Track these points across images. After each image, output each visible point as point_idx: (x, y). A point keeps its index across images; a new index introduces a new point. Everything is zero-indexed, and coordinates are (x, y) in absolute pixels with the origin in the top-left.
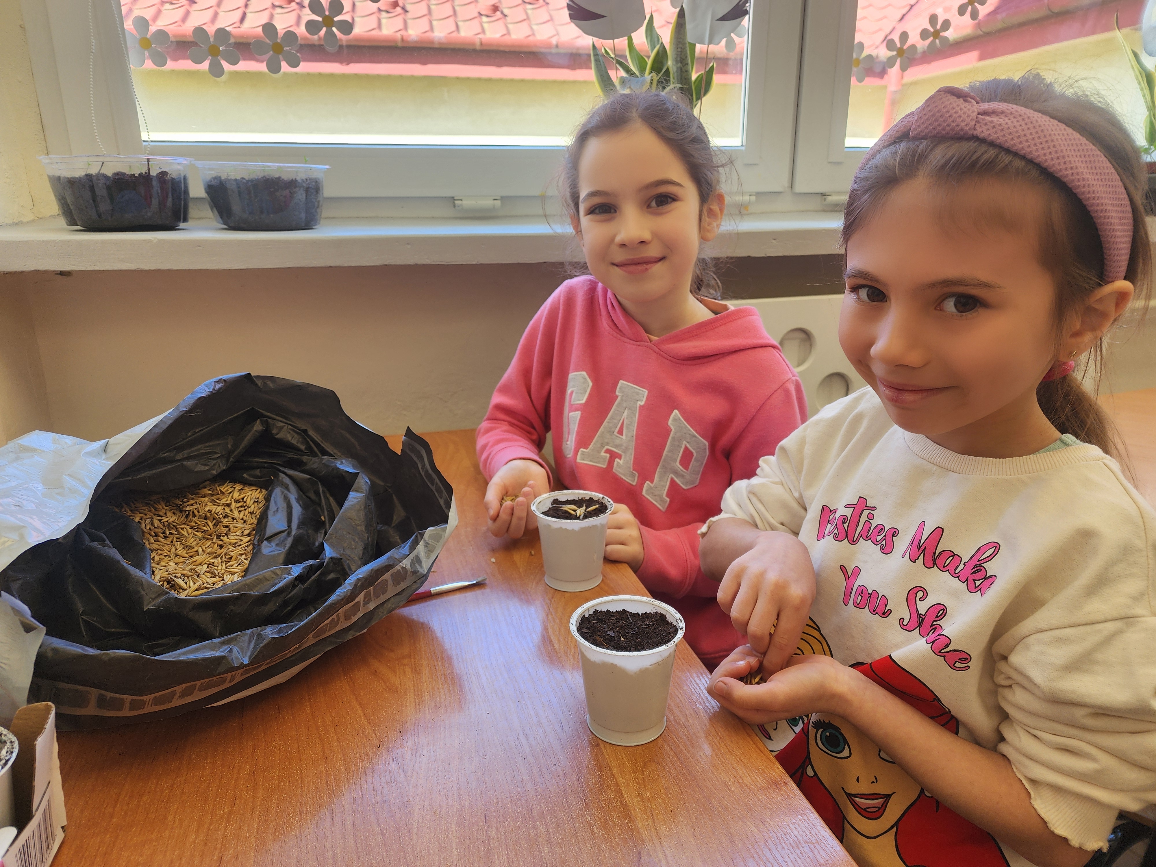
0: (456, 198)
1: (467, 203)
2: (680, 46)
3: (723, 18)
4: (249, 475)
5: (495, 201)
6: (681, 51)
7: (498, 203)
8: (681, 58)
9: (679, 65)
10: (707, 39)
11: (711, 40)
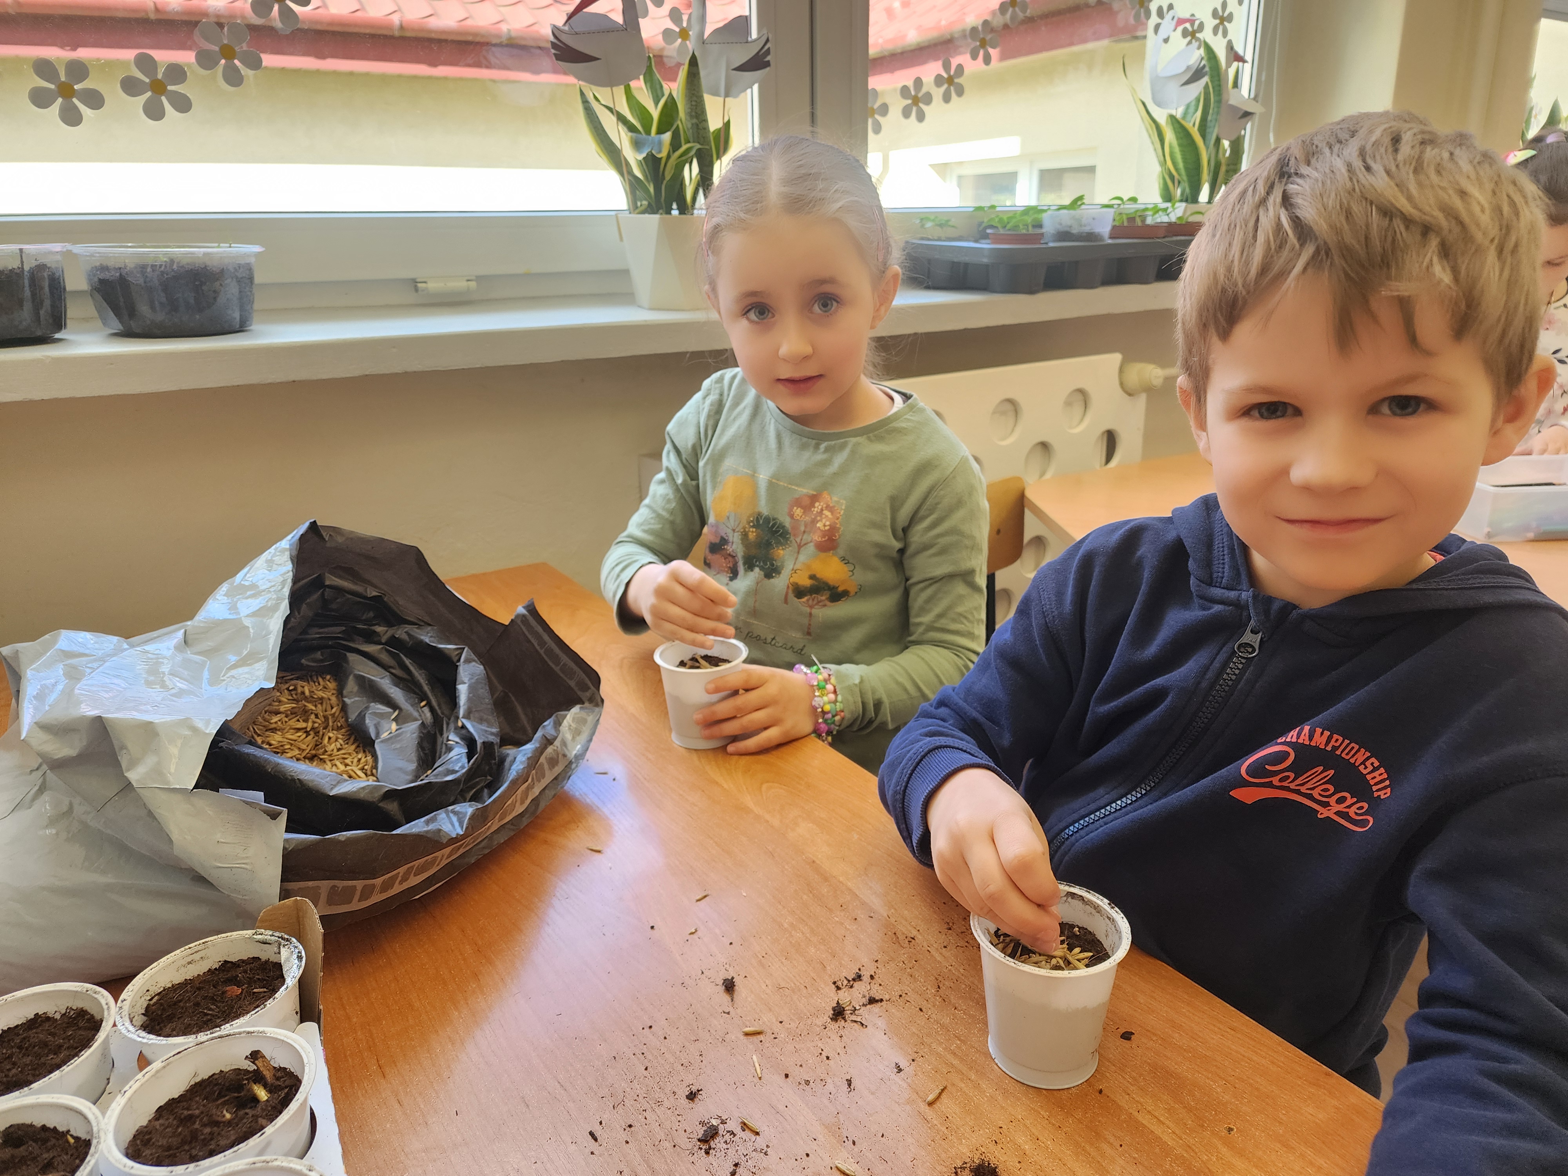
0: (418, 280)
1: (433, 286)
2: (695, 98)
3: (740, 68)
4: (308, 660)
5: (469, 282)
6: (696, 105)
7: (473, 284)
8: (696, 113)
9: (695, 121)
10: (722, 91)
11: (727, 95)
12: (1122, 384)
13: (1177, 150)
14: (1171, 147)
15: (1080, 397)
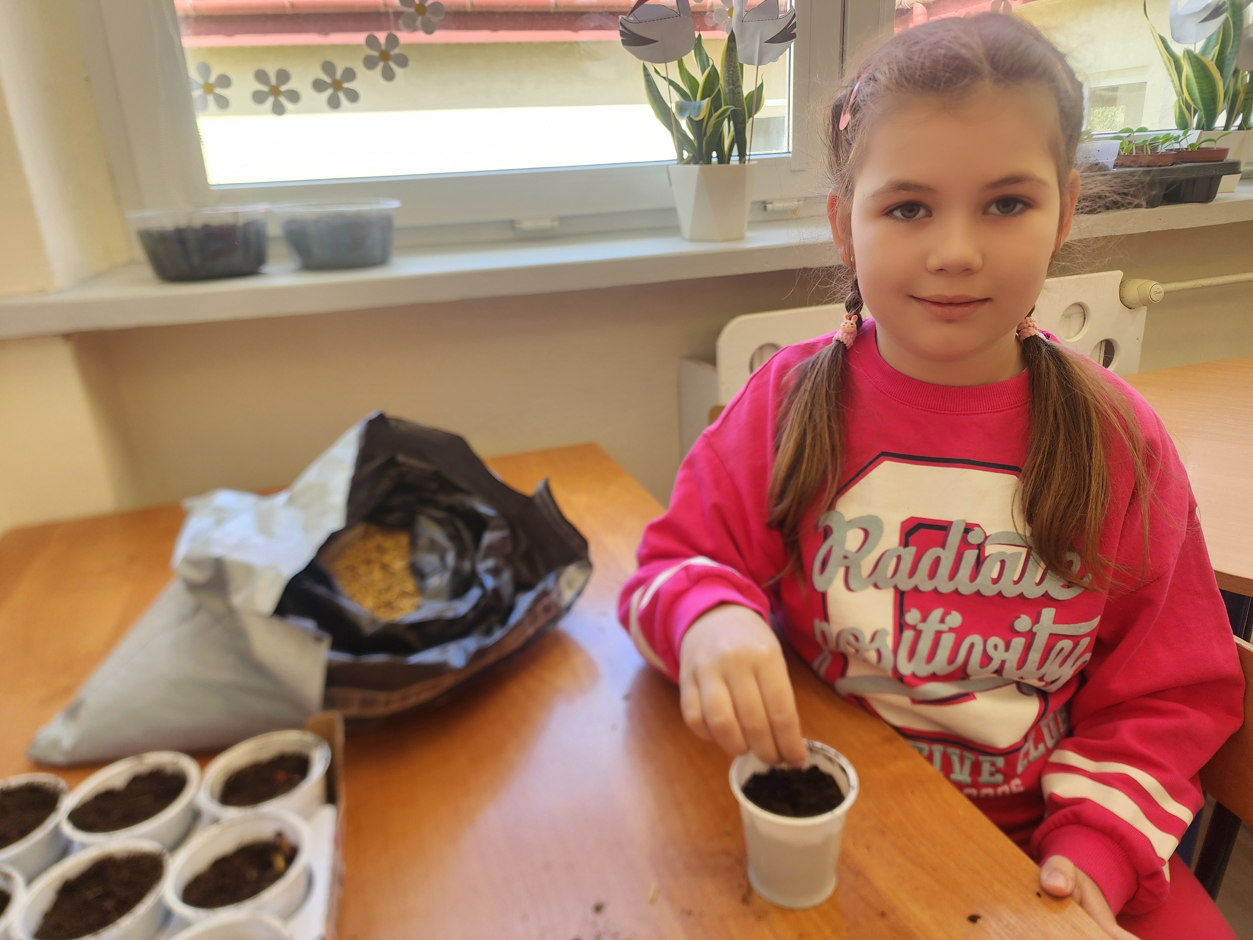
0: (516, 221)
1: (526, 225)
2: (732, 69)
3: (772, 41)
5: (553, 222)
6: (733, 74)
7: (556, 223)
8: (734, 80)
9: (731, 87)
10: (756, 60)
11: (760, 63)
12: (1122, 299)
13: (1193, 81)
14: (1187, 79)
15: (1078, 310)
